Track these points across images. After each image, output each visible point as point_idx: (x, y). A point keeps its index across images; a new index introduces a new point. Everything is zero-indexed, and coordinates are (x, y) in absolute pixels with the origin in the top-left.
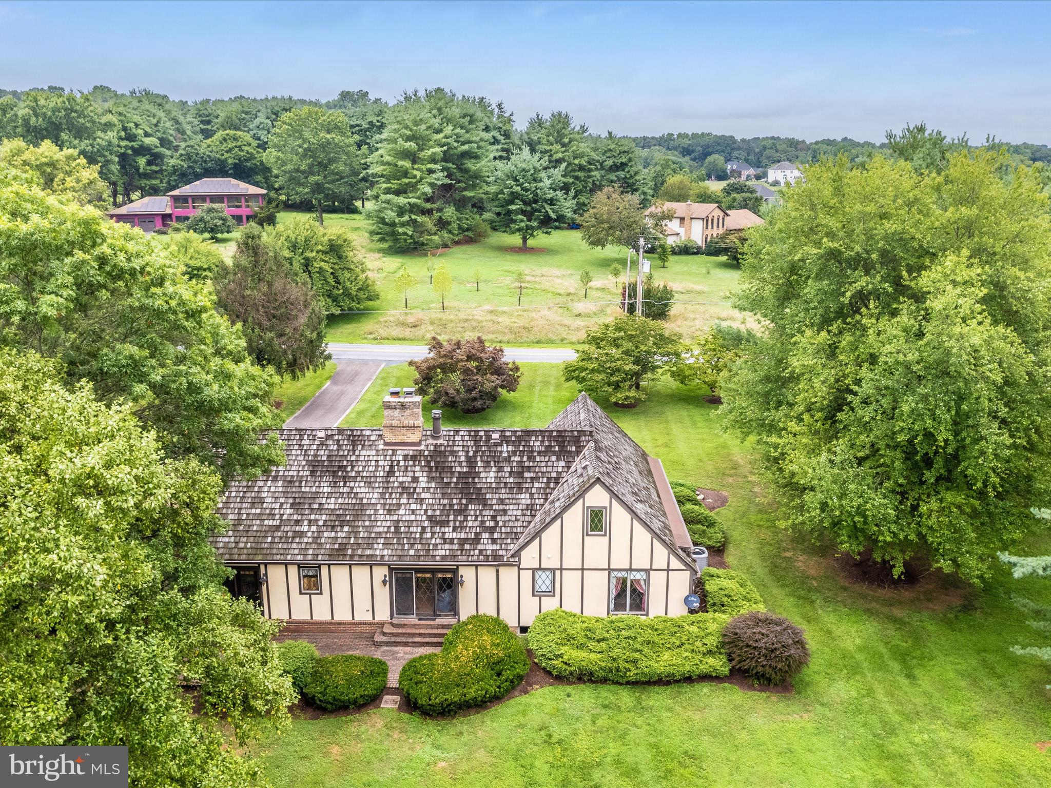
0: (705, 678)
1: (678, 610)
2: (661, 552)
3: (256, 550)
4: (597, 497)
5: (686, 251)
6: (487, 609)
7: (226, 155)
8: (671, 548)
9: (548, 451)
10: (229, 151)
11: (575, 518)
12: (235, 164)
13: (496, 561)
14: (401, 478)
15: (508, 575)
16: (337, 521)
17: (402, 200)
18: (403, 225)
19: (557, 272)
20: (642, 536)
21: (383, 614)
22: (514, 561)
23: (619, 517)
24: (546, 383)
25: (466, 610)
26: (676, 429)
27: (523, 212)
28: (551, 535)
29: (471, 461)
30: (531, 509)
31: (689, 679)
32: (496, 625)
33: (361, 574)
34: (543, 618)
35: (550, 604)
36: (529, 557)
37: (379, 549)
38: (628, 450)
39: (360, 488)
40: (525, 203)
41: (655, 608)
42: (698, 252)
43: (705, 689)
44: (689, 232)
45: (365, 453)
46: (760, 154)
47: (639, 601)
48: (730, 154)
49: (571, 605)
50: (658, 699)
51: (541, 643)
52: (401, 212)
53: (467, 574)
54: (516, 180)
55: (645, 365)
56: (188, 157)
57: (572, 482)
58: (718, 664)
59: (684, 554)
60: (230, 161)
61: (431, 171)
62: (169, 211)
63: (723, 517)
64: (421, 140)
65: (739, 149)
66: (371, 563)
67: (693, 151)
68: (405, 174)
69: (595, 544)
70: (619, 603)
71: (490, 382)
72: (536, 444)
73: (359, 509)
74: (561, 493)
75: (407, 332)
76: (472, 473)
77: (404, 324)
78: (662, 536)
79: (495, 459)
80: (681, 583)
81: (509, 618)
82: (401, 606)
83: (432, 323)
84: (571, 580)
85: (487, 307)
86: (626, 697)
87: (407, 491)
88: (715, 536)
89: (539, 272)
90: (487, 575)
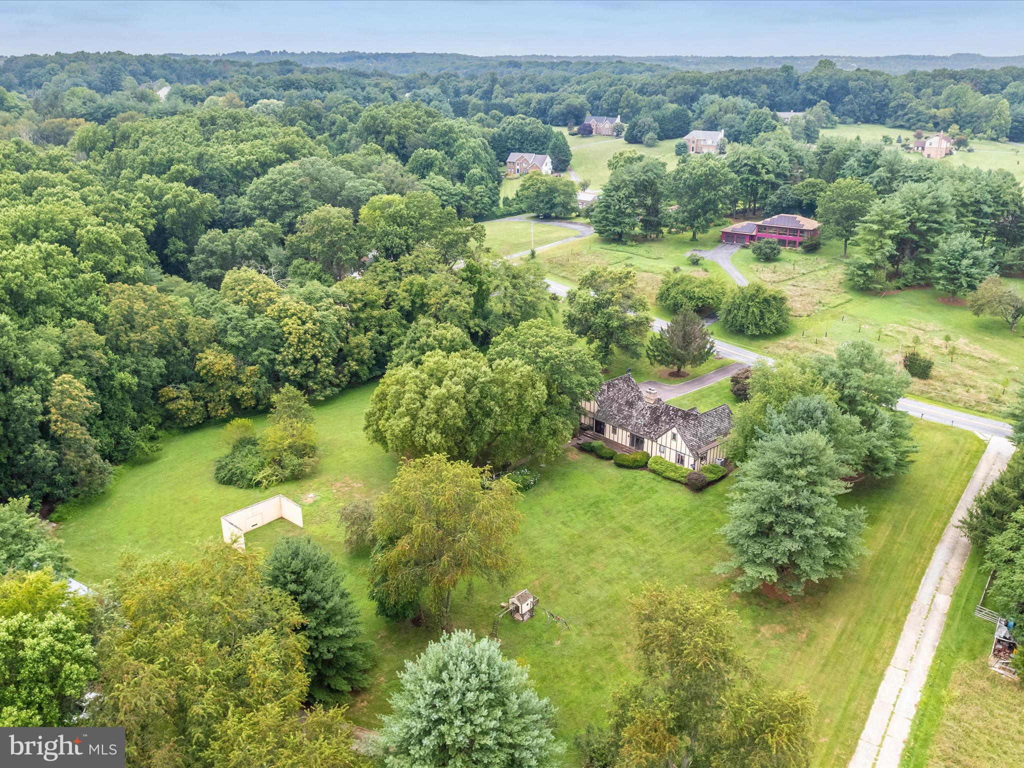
0: (679, 482)
2: (688, 450)
3: (605, 419)
4: (675, 430)
6: (650, 452)
7: (805, 197)
8: (690, 449)
9: (681, 416)
11: (669, 434)
12: (808, 204)
13: (653, 439)
14: (644, 412)
15: (654, 444)
16: (625, 418)
20: (684, 444)
21: (628, 445)
22: (656, 441)
23: (679, 437)
25: (645, 450)
28: (664, 437)
29: (662, 413)
33: (624, 432)
34: (662, 459)
35: (663, 456)
36: (659, 440)
39: (634, 411)
41: (685, 465)
45: (640, 402)
47: (682, 462)
49: (668, 457)
53: (646, 440)
58: (684, 480)
59: (692, 453)
62: (754, 234)
66: (627, 430)
69: (674, 443)
70: (678, 461)
73: (630, 417)
74: (666, 427)
76: (660, 416)
78: (688, 446)
80: (691, 460)
81: (654, 454)
82: (632, 444)
84: (668, 451)
86: (660, 479)
87: (643, 416)
90: (650, 442)
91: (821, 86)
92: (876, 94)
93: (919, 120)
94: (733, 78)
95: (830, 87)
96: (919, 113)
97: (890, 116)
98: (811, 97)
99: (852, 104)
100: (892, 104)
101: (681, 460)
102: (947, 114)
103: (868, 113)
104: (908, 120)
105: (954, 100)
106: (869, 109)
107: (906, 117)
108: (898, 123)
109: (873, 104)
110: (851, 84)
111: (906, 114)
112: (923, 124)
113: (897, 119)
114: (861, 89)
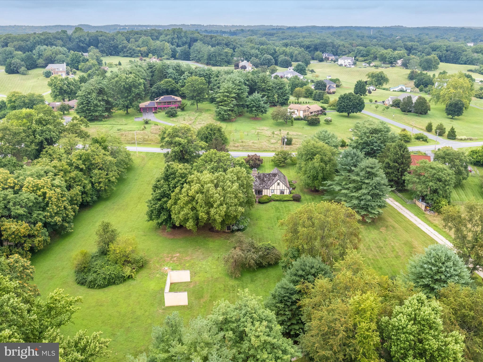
0: (290, 200)
1: (288, 194)
2: (286, 187)
4: (279, 181)
5: (298, 119)
6: (266, 194)
7: (168, 87)
8: (287, 187)
10: (169, 86)
11: (276, 184)
12: (172, 90)
13: (267, 189)
15: (268, 190)
17: (225, 108)
18: (225, 115)
19: (265, 128)
20: (284, 186)
22: (269, 189)
23: (281, 184)
24: (267, 161)
25: (263, 194)
26: (291, 171)
27: (255, 110)
28: (273, 186)
29: (263, 177)
30: (271, 183)
31: (288, 201)
32: (267, 196)
34: (273, 195)
35: (273, 193)
36: (271, 188)
37: (254, 187)
38: (282, 175)
40: (256, 107)
41: (285, 194)
42: (302, 119)
43: (290, 202)
44: (299, 114)
46: (338, 48)
47: (283, 193)
48: (325, 48)
49: (276, 193)
50: (285, 202)
51: (273, 197)
52: (225, 111)
53: (264, 190)
54: (254, 101)
55: (285, 159)
56: (157, 88)
57: (275, 180)
58: (292, 199)
59: (289, 188)
60: (170, 89)
61: (233, 101)
63: (296, 185)
64: (230, 92)
65: (329, 46)
67: (310, 47)
68: (225, 101)
69: (278, 187)
70: (281, 193)
71: (258, 162)
72: (271, 175)
74: (274, 181)
75: (236, 149)
76: (263, 179)
77: (235, 147)
78: (286, 186)
79: (266, 177)
80: (288, 191)
81: (268, 195)
82: (256, 194)
83: (241, 146)
84: (275, 191)
85: (252, 141)
86: (282, 202)
87: (256, 181)
88: (294, 187)
89: (261, 129)
90: (266, 190)
91: (85, 39)
92: (112, 42)
93: (135, 53)
94: (42, 37)
95: (89, 40)
96: (134, 50)
97: (121, 52)
98: (83, 45)
99: (103, 47)
100: (120, 46)
101: (282, 192)
102: (145, 49)
103: (110, 51)
104: (130, 53)
105: (145, 43)
106: (110, 49)
107: (128, 52)
108: (126, 55)
109: (111, 47)
110: (100, 38)
111: (127, 51)
112: (137, 54)
113: (124, 53)
114: (105, 40)
